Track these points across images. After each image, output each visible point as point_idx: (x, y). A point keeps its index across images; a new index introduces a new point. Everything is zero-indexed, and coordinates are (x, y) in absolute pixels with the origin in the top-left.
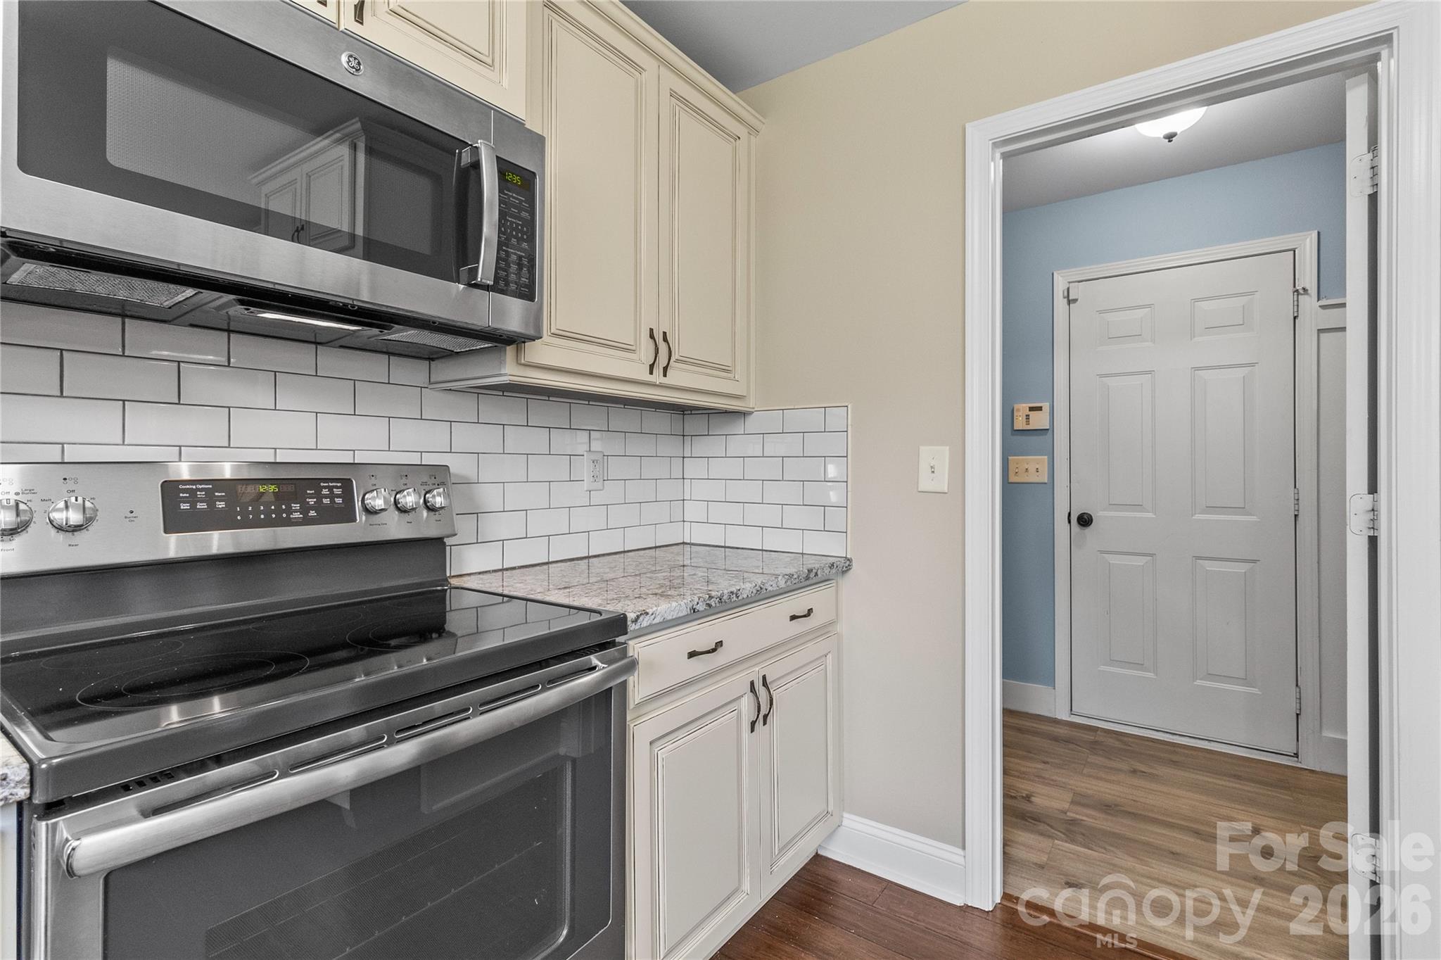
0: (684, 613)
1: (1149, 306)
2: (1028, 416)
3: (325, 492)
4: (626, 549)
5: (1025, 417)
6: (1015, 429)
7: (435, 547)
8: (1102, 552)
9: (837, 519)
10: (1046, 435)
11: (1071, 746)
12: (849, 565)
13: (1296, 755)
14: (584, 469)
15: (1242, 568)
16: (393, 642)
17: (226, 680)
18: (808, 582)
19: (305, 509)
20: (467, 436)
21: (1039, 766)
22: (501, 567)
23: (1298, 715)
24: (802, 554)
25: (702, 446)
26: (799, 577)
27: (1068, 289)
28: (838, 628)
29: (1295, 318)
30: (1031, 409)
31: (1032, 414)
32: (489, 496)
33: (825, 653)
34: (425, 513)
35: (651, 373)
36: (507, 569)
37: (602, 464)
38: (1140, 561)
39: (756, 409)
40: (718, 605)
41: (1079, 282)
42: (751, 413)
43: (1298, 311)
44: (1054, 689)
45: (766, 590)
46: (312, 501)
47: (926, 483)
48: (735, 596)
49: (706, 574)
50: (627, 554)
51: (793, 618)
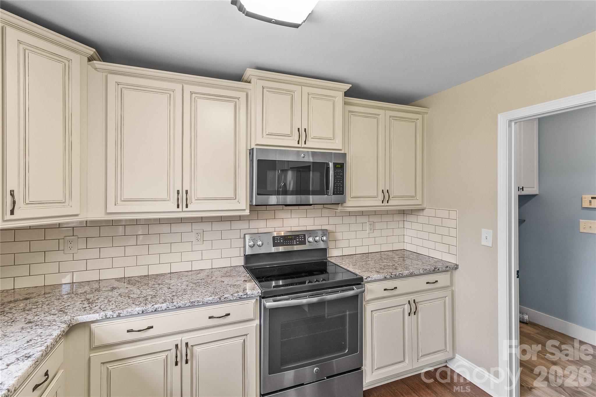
0: (382, 278)
2: (590, 201)
3: (300, 237)
4: (382, 251)
6: (582, 206)
7: (325, 250)
9: (453, 250)
12: (457, 267)
14: (367, 227)
16: (315, 273)
17: (283, 277)
18: (434, 272)
19: (296, 242)
20: (333, 220)
22: (342, 255)
24: (442, 260)
26: (429, 270)
28: (453, 288)
30: (592, 198)
31: (592, 200)
32: (339, 236)
33: (445, 296)
34: (322, 242)
35: (383, 203)
36: (343, 256)
37: (373, 225)
39: (427, 208)
40: (394, 277)
42: (425, 209)
45: (414, 274)
46: (298, 240)
47: (484, 243)
48: (401, 275)
49: (398, 266)
50: (382, 253)
51: (427, 283)
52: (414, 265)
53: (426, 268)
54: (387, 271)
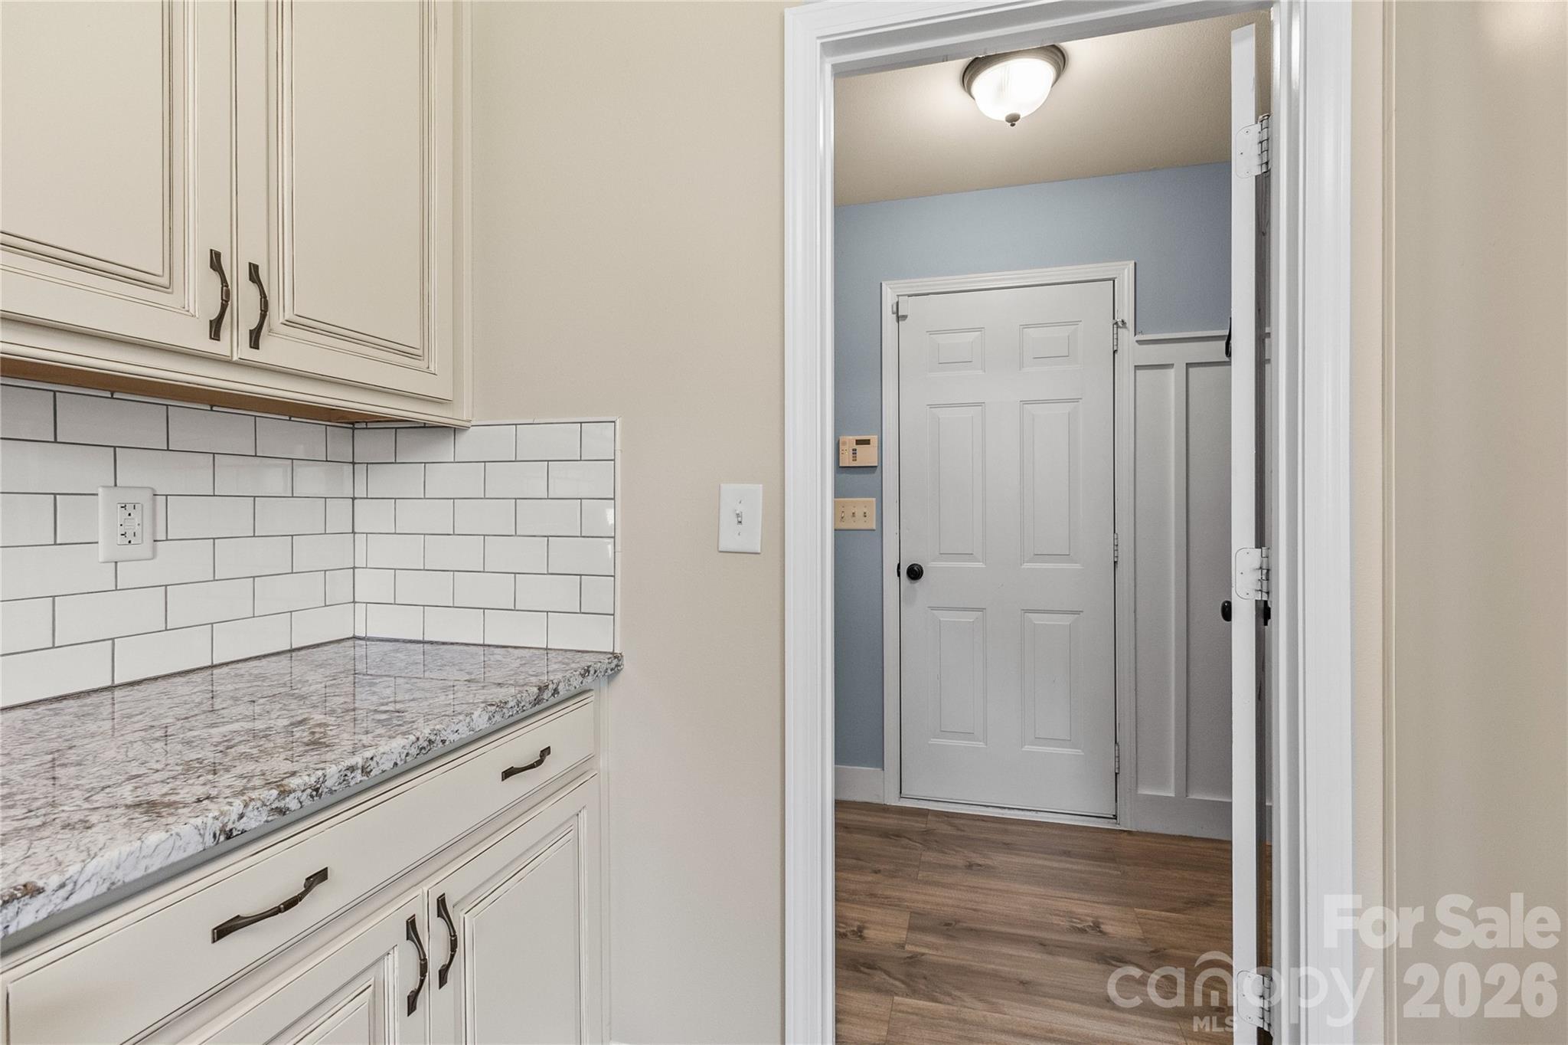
1: (980, 329)
2: (855, 450)
5: (851, 452)
6: (841, 465)
8: (933, 608)
9: (599, 594)
10: (874, 473)
11: (905, 841)
12: (617, 666)
13: (1115, 817)
14: (100, 521)
15: (1067, 620)
18: (538, 708)
21: (870, 879)
23: (1116, 774)
24: (547, 649)
25: (384, 480)
26: (518, 702)
27: (898, 303)
28: (602, 763)
29: (1115, 352)
30: (859, 442)
31: (859, 448)
33: (576, 811)
35: (216, 336)
37: (148, 511)
38: (969, 617)
39: (473, 423)
40: (306, 802)
41: (909, 296)
42: (464, 429)
43: (1117, 345)
44: (883, 770)
45: (443, 742)
47: (730, 539)
48: (358, 773)
49: (331, 720)
50: (216, 671)
51: (508, 774)
52: (428, 695)
53: (501, 694)
54: (241, 776)
